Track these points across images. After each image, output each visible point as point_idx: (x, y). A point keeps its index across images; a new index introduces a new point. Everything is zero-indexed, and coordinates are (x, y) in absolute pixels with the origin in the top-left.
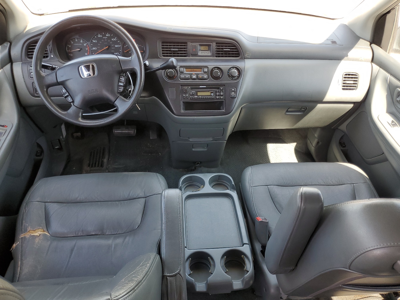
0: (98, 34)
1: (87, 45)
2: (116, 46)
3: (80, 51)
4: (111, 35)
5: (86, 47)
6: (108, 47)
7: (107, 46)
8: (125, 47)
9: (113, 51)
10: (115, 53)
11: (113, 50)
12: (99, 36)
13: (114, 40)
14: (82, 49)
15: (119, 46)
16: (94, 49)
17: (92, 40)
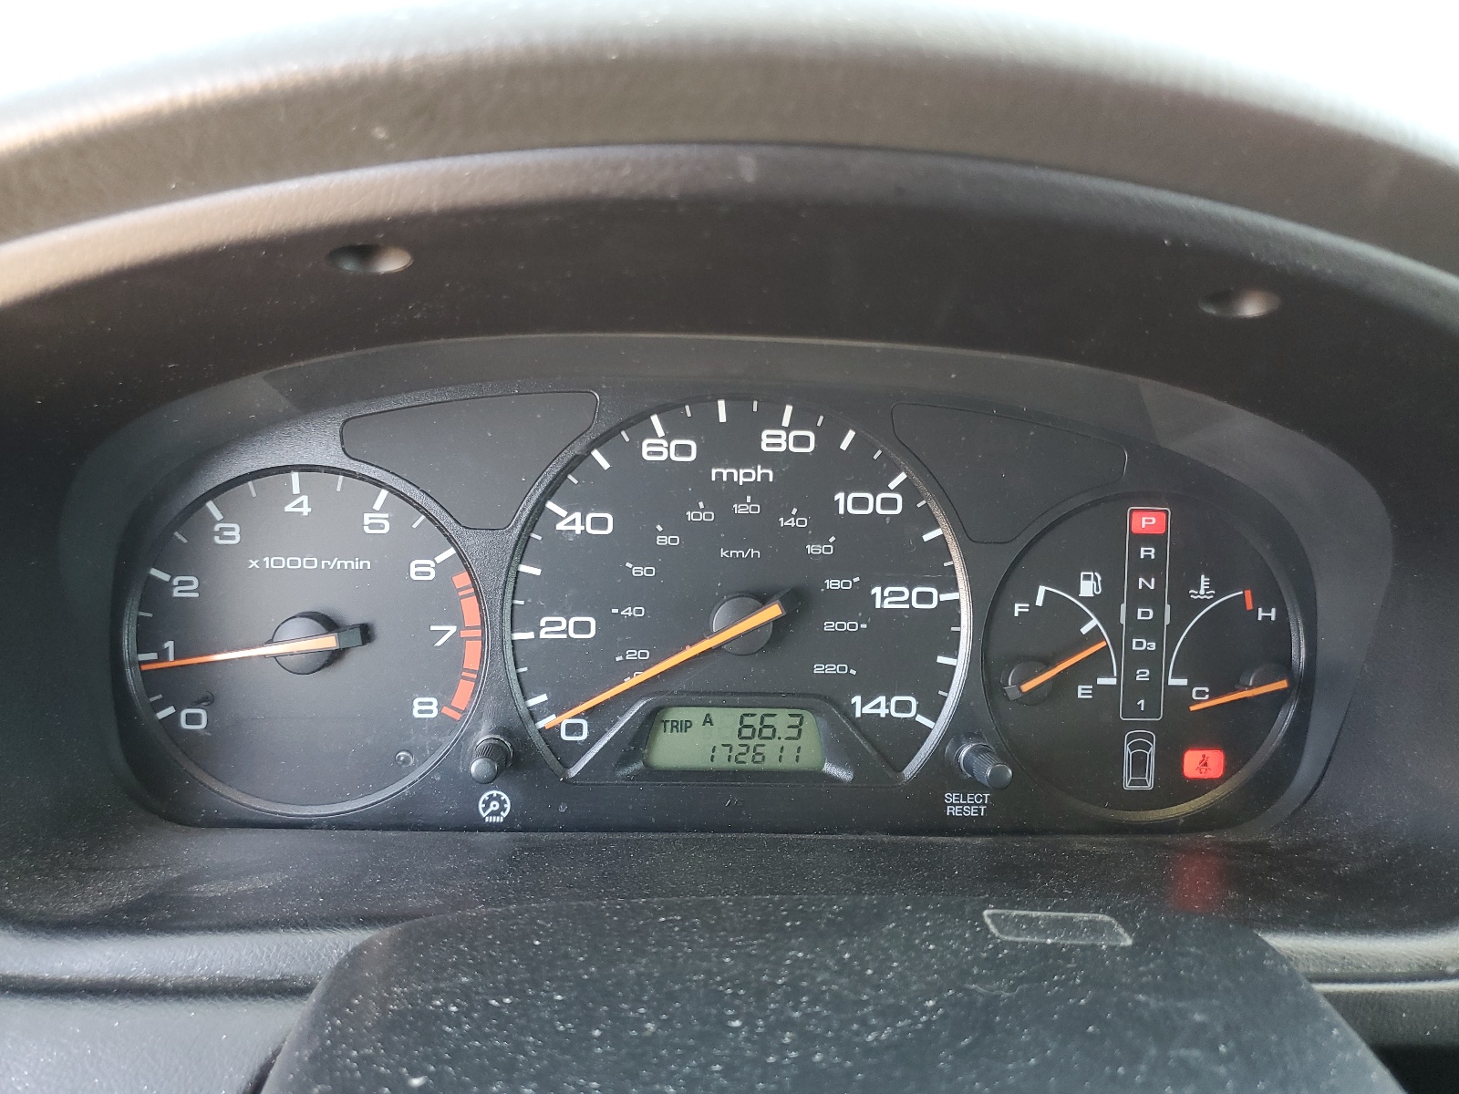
0: (638, 424)
1: (462, 580)
2: (887, 598)
3: (334, 657)
4: (829, 438)
5: (438, 601)
6: (774, 611)
7: (763, 600)
8: (1018, 608)
9: (832, 669)
10: (857, 700)
11: (839, 647)
12: (658, 447)
13: (875, 504)
14: (366, 633)
15: (939, 597)
16: (556, 628)
17: (539, 508)
